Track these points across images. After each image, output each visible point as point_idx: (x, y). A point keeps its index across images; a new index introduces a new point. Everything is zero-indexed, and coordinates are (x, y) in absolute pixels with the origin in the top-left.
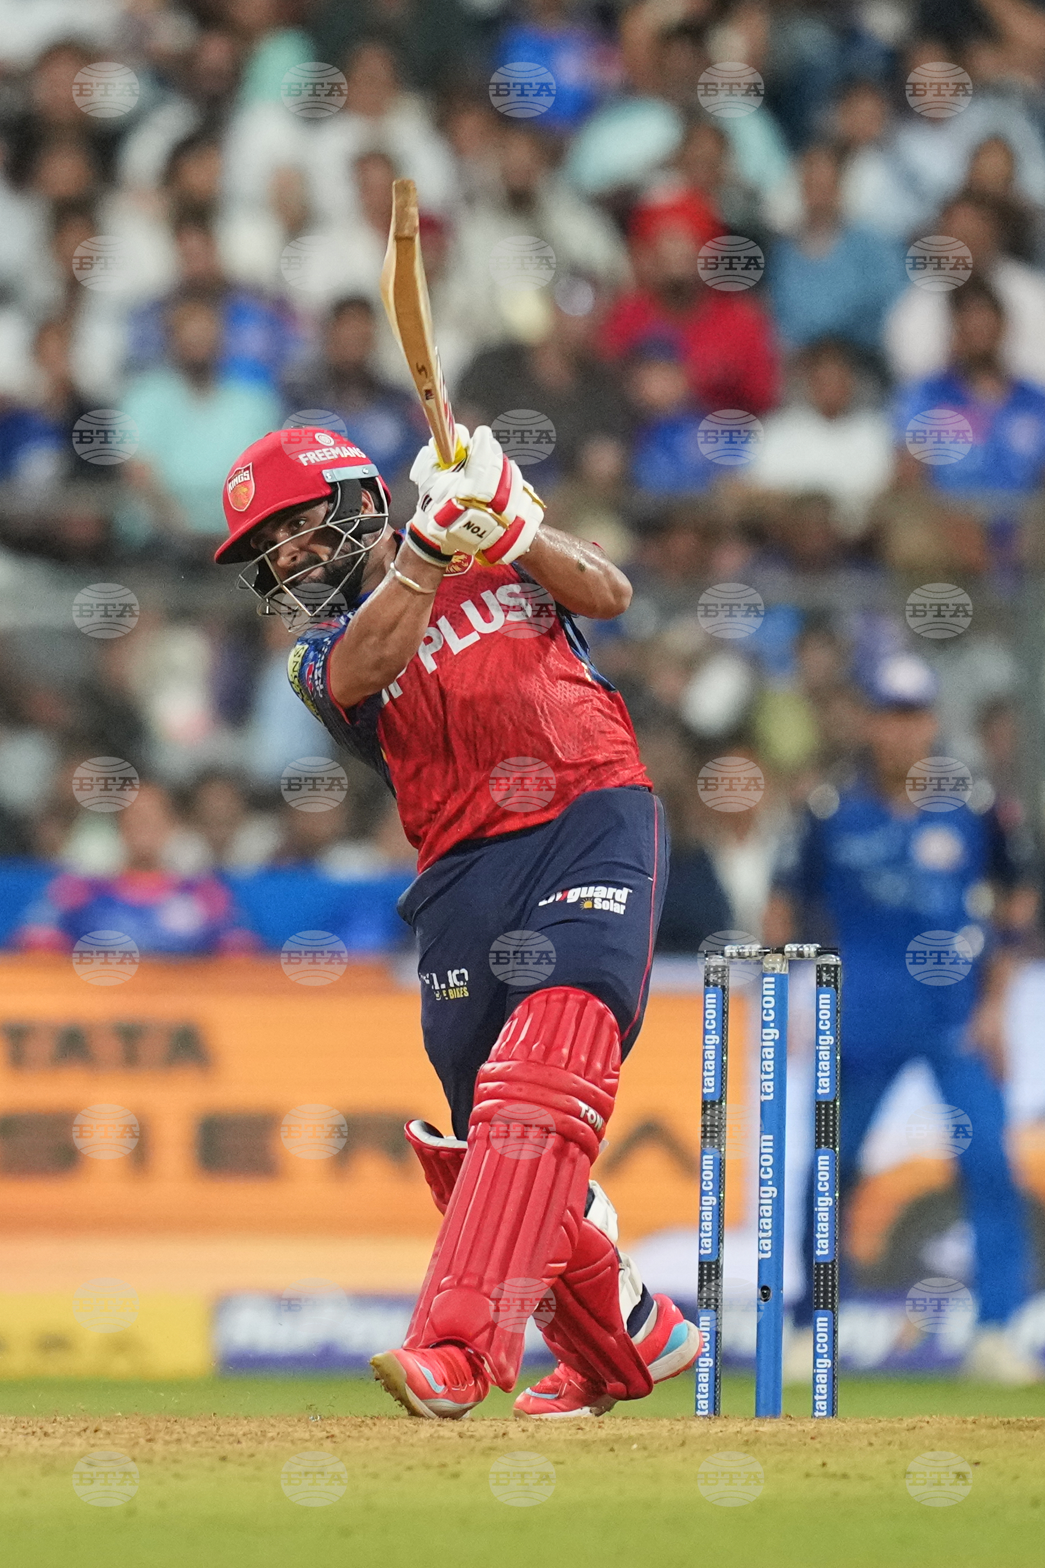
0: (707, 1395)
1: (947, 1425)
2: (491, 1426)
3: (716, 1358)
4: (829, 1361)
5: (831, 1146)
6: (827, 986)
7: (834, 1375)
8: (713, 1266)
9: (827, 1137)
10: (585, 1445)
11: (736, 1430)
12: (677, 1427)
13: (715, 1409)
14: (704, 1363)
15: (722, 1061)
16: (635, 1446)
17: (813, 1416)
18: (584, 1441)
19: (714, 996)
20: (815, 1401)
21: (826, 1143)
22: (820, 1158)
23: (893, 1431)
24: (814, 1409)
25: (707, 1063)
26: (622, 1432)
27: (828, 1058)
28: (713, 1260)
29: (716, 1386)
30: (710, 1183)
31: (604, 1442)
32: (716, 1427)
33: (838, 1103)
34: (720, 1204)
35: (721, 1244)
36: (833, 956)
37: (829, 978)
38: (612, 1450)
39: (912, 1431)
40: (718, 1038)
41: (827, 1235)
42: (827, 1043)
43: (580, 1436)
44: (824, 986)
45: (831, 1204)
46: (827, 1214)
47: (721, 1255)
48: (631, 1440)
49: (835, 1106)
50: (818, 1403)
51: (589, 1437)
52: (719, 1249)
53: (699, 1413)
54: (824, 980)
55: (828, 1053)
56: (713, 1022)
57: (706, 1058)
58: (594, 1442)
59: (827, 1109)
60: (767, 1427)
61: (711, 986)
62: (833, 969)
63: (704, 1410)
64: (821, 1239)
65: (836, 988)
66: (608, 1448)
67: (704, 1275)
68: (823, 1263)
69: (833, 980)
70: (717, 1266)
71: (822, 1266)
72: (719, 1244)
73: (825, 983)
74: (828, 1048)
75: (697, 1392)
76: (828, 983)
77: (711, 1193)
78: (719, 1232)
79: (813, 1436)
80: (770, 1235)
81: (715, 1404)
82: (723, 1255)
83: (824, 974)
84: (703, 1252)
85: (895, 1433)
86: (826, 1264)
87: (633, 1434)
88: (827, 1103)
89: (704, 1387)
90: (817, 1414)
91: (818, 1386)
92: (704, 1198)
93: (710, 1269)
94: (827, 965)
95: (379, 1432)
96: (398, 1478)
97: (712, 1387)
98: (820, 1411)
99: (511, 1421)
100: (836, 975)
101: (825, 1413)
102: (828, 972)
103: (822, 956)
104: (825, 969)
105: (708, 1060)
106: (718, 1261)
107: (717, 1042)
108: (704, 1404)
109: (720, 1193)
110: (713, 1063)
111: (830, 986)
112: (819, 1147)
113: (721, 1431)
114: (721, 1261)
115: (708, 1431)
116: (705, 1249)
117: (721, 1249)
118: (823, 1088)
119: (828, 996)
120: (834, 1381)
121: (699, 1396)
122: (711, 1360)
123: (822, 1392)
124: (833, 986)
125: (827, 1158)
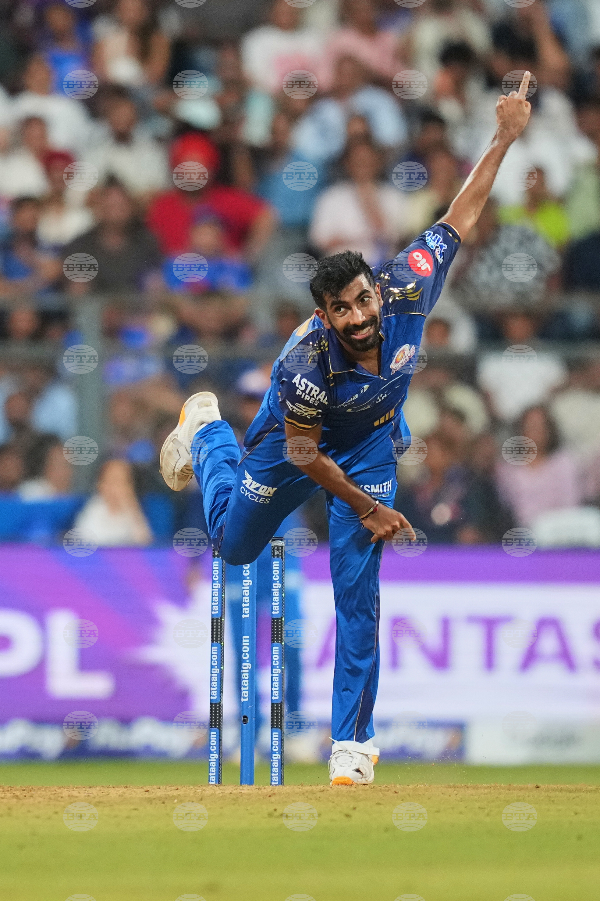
0: (215, 773)
1: (341, 789)
2: (101, 790)
3: (220, 754)
4: (279, 755)
5: (280, 642)
6: (277, 557)
7: (282, 763)
8: (218, 705)
9: (277, 637)
10: (150, 801)
11: (229, 792)
12: (199, 791)
13: (219, 781)
14: (213, 756)
15: (222, 597)
16: (176, 801)
17: (271, 784)
18: (149, 798)
19: (218, 562)
20: (272, 776)
21: (277, 640)
22: (274, 648)
23: (312, 792)
24: (272, 781)
25: (214, 598)
26: (169, 793)
27: (278, 595)
28: (217, 702)
29: (219, 769)
30: (216, 661)
31: (160, 798)
32: (218, 790)
33: (283, 619)
34: (221, 673)
35: (222, 694)
36: (280, 541)
37: (278, 553)
38: (164, 803)
39: (322, 792)
40: (219, 585)
41: (278, 689)
42: (278, 587)
43: (147, 795)
44: (276, 557)
45: (280, 672)
46: (278, 678)
47: (222, 700)
48: (174, 797)
49: (282, 620)
50: (273, 778)
51: (152, 796)
52: (221, 697)
53: (211, 783)
54: (276, 554)
55: (278, 592)
56: (217, 576)
57: (213, 595)
58: (154, 799)
59: (277, 622)
60: (246, 789)
61: (216, 557)
62: (280, 548)
63: (213, 782)
64: (275, 691)
65: (282, 558)
66: (161, 802)
67: (213, 707)
68: (275, 704)
69: (280, 554)
70: (220, 706)
71: (275, 705)
72: (221, 694)
73: (276, 556)
74: (278, 590)
75: (209, 772)
76: (278, 556)
77: (216, 667)
78: (221, 687)
79: (270, 795)
80: (248, 689)
81: (219, 778)
82: (223, 699)
83: (276, 551)
84: (212, 698)
85: (314, 793)
86: (277, 704)
87: (174, 794)
88: (278, 619)
89: (213, 769)
90: (273, 783)
91: (273, 769)
92: (213, 669)
93: (216, 707)
94: (278, 547)
95: (41, 794)
96: (49, 818)
97: (218, 770)
98: (275, 782)
99: (111, 787)
100: (282, 551)
101: (277, 783)
102: (278, 549)
103: (274, 541)
104: (276, 548)
105: (215, 596)
106: (220, 702)
107: (219, 587)
108: (213, 778)
109: (221, 667)
110: (217, 598)
111: (279, 557)
112: (274, 642)
113: (222, 793)
114: (222, 703)
115: (215, 792)
116: (213, 696)
117: (222, 696)
118: (275, 611)
119: (278, 562)
120: (282, 766)
121: (211, 774)
122: (217, 755)
123: (276, 772)
124: (280, 557)
125: (278, 648)
